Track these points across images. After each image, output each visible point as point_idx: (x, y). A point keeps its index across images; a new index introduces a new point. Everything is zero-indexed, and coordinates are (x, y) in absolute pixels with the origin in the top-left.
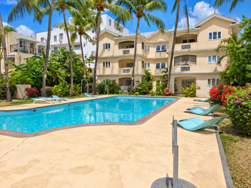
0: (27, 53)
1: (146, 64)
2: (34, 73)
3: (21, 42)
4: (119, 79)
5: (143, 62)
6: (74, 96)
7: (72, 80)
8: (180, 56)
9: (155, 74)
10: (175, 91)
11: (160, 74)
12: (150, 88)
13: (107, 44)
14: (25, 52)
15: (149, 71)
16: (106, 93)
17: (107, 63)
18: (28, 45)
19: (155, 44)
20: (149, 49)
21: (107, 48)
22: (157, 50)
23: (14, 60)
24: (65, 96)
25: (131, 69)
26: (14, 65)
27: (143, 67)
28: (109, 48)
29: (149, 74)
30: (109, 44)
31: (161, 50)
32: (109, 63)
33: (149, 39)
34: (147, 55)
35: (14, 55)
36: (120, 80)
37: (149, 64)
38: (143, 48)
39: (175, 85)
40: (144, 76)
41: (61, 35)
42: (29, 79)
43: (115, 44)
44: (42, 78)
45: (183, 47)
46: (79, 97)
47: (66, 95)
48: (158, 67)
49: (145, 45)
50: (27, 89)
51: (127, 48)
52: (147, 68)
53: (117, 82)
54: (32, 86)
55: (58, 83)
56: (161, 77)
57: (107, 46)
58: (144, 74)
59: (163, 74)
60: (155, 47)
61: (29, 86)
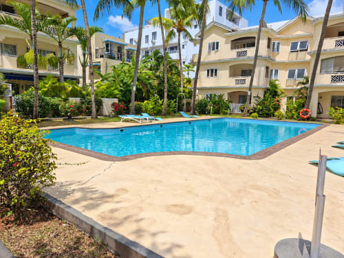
0: (114, 58)
1: (272, 71)
2: (122, 85)
3: (107, 45)
4: (229, 94)
5: (267, 68)
6: (167, 114)
7: (166, 95)
8: (332, 58)
9: (286, 86)
10: (319, 113)
11: (295, 87)
12: (277, 108)
13: (214, 43)
14: (111, 57)
15: (277, 83)
16: (209, 113)
17: (212, 70)
18: (115, 50)
19: (288, 39)
20: (278, 48)
21: (213, 49)
22: (292, 49)
23: (99, 68)
24: (156, 114)
25: (248, 79)
26: (99, 74)
27: (267, 75)
28: (217, 48)
29: (275, 86)
30: (218, 43)
31: (298, 48)
32: (216, 71)
33: (280, 32)
34: (275, 56)
35: (99, 62)
36: (230, 95)
37: (276, 71)
38: (269, 47)
39: (319, 103)
40: (268, 89)
41: (154, 34)
42: (116, 92)
43: (226, 43)
44: (130, 91)
45: (339, 44)
46: (173, 116)
47: (158, 113)
48: (291, 75)
49: (272, 41)
50: (114, 104)
51: (244, 47)
52: (273, 78)
53: (226, 98)
54: (119, 101)
55: (148, 99)
56: (295, 91)
57: (215, 46)
58: (268, 86)
59: (299, 87)
60: (288, 45)
61: (116, 101)
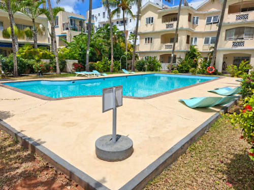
0: (77, 30)
1: (192, 38)
2: (80, 50)
3: (71, 21)
4: (160, 56)
5: (188, 37)
6: (114, 72)
7: (112, 57)
8: (234, 28)
9: (203, 50)
11: (208, 51)
12: (195, 65)
13: (150, 18)
14: (75, 29)
15: (195, 47)
16: (144, 71)
17: (149, 38)
18: (78, 23)
19: (205, 15)
20: (197, 21)
21: (150, 23)
22: (207, 21)
23: (66, 37)
26: (66, 42)
27: (188, 42)
28: (152, 22)
29: (194, 50)
30: (152, 18)
31: (212, 22)
32: (151, 38)
33: (199, 10)
34: (194, 28)
35: (66, 33)
36: (162, 57)
37: (196, 39)
38: (189, 20)
40: (189, 52)
42: (76, 55)
43: (159, 18)
44: (86, 54)
45: (239, 18)
48: (206, 42)
49: (192, 16)
50: (74, 64)
51: (172, 21)
52: (193, 43)
53: (158, 59)
54: (79, 62)
55: (100, 60)
56: (208, 53)
57: (150, 20)
58: (189, 50)
59: (211, 51)
60: (205, 19)
61: (76, 61)
